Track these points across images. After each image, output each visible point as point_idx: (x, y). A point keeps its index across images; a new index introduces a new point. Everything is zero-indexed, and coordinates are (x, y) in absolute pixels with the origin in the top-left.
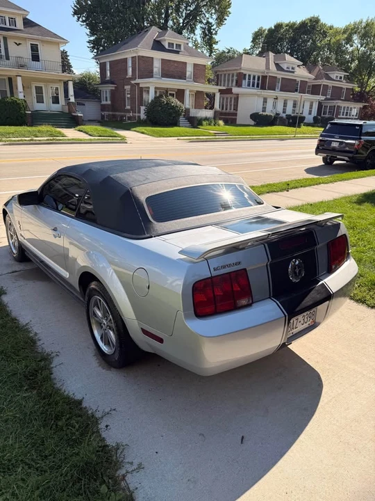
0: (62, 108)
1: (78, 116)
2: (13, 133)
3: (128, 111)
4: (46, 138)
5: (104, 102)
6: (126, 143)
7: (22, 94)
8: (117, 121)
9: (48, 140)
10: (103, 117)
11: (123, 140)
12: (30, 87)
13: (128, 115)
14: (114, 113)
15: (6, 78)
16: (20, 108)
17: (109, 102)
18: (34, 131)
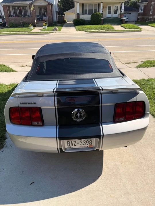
0: (118, 16)
1: (123, 19)
2: (93, 28)
3: (151, 15)
4: (104, 30)
5: (140, 12)
6: (141, 32)
7: (102, 11)
8: (144, 21)
9: (105, 31)
10: (138, 19)
11: (140, 30)
12: (106, 7)
13: (150, 17)
14: (143, 17)
15: (97, 4)
16: (99, 17)
17: (142, 12)
18: (102, 27)
